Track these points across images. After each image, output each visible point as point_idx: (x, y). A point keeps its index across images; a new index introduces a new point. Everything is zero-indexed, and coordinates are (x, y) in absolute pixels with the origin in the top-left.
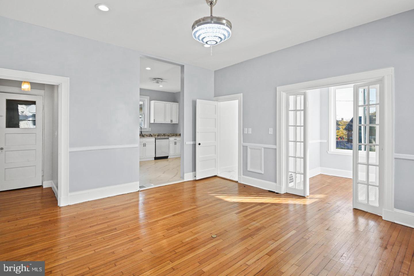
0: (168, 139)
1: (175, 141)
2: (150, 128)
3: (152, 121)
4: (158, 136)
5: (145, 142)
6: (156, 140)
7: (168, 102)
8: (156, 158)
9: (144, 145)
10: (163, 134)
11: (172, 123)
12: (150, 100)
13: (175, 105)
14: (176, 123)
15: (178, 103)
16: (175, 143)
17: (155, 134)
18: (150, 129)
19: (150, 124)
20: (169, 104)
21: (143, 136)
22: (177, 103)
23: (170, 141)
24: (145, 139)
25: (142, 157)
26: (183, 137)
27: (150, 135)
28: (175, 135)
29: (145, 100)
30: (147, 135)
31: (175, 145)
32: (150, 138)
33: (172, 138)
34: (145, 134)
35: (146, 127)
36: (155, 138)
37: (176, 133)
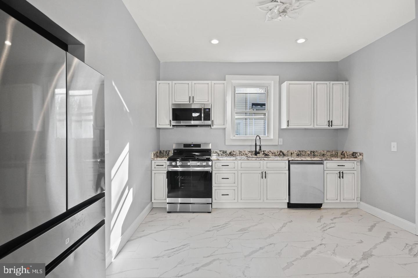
0: (322, 164)
1: (341, 169)
2: (281, 140)
3: (284, 126)
4: (298, 155)
5: (265, 169)
6: (291, 166)
7: (321, 81)
8: (291, 206)
9: (264, 175)
10: (311, 152)
11: (331, 127)
14: (343, 127)
15: (347, 83)
16: (341, 175)
17: (291, 151)
18: (280, 142)
19: (281, 130)
23: (327, 168)
24: (265, 162)
25: (258, 200)
26: (361, 161)
27: (282, 152)
28: (339, 154)
29: (270, 83)
30: (275, 153)
31: (341, 178)
32: (277, 160)
33: (332, 161)
34: (270, 151)
35: (272, 137)
36: (287, 162)
37: (343, 151)
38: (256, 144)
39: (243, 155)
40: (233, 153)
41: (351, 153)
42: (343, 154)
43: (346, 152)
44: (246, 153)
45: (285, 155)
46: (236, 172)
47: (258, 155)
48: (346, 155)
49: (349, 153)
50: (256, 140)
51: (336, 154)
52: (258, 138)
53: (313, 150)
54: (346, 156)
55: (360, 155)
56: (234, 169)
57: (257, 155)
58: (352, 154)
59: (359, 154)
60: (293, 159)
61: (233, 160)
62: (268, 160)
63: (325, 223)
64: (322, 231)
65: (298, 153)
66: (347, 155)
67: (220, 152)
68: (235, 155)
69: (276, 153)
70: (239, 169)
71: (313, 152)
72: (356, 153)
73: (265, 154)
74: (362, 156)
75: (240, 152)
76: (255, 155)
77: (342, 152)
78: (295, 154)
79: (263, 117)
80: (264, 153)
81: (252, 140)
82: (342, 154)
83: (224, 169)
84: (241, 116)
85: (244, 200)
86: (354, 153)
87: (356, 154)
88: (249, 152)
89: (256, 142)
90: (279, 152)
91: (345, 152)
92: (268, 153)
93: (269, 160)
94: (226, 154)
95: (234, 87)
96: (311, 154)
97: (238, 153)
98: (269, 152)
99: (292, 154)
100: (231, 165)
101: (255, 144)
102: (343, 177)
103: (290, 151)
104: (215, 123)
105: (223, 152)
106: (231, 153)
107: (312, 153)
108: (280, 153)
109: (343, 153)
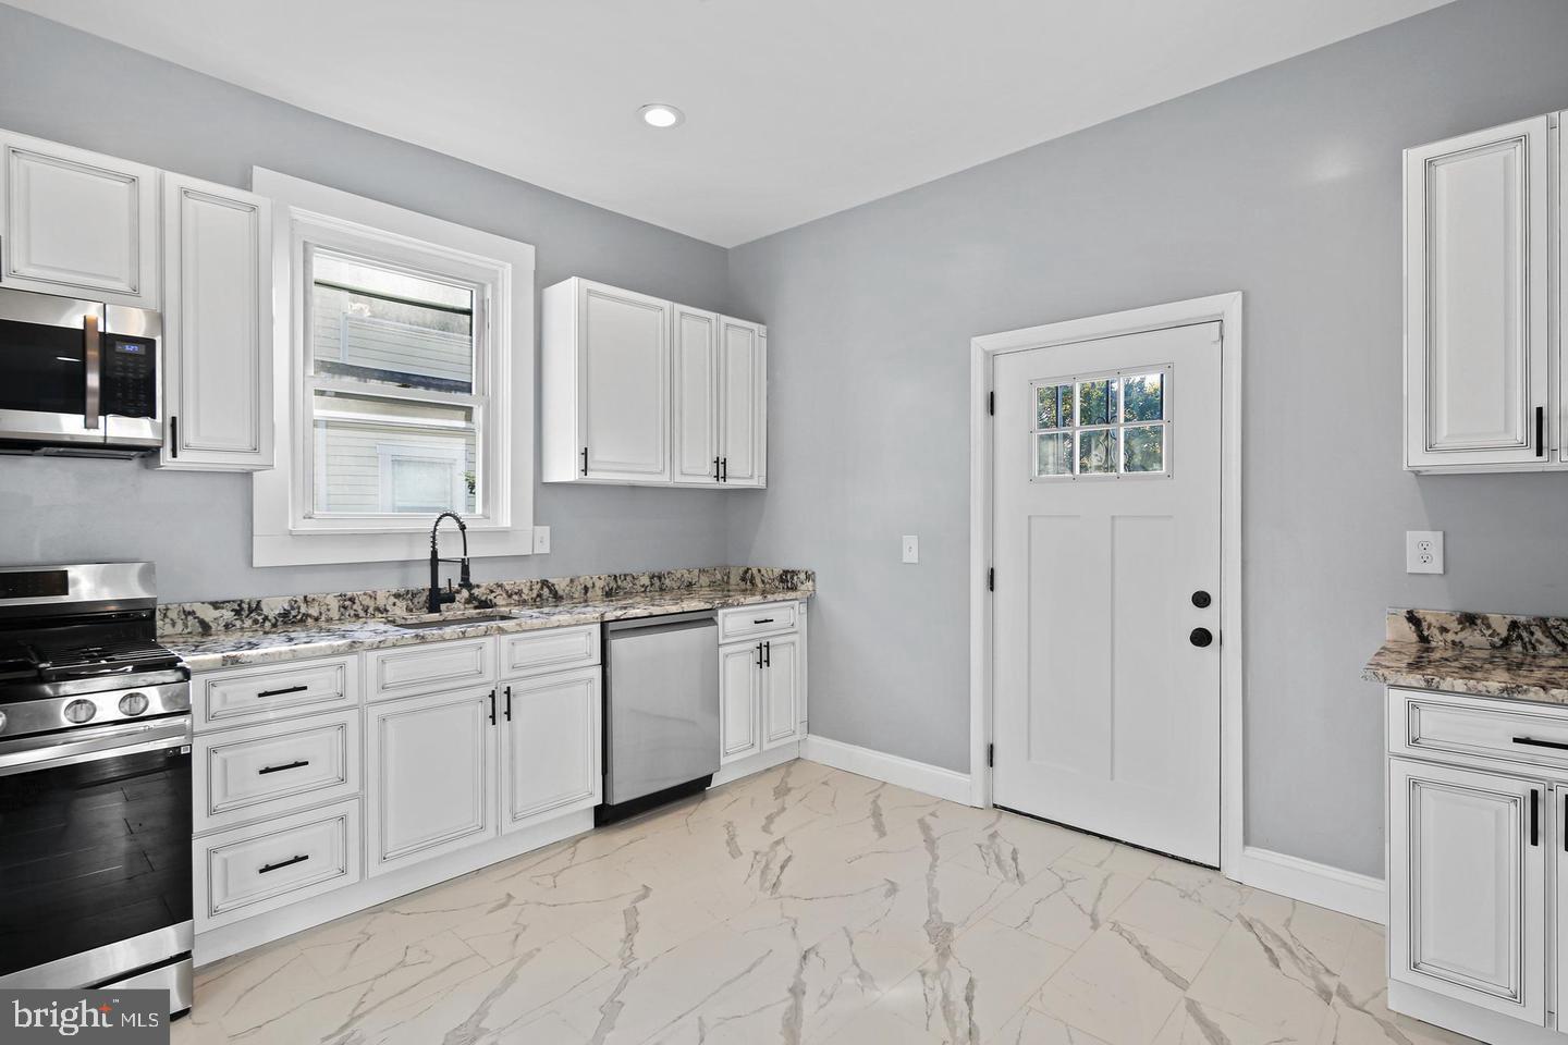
0: (711, 621)
1: (763, 633)
2: (544, 531)
3: (563, 468)
4: (609, 594)
5: (506, 674)
6: (618, 645)
7: (692, 306)
8: (607, 816)
9: (501, 705)
11: (721, 485)
12: (545, 279)
13: (741, 337)
14: (753, 483)
15: (762, 328)
16: (764, 656)
17: (585, 579)
18: (539, 541)
19: (544, 488)
20: (698, 326)
21: (484, 604)
22: (755, 326)
23: (725, 636)
24: (505, 639)
25: (474, 832)
26: (810, 601)
27: (548, 587)
28: (735, 579)
29: (496, 272)
30: (519, 593)
31: (764, 664)
32: (558, 627)
33: (740, 609)
34: (500, 586)
35: (505, 521)
36: (597, 628)
37: (748, 569)
38: (434, 553)
39: (362, 614)
40: (303, 610)
41: (778, 572)
42: (748, 578)
43: (759, 571)
44: (381, 602)
45: (561, 598)
46: (351, 718)
47: (443, 607)
48: (758, 581)
49: (770, 573)
50: (434, 537)
51: (726, 578)
52: (449, 524)
53: (656, 570)
54: (760, 585)
55: (809, 577)
56: (340, 703)
57: (438, 610)
58: (781, 576)
59: (802, 576)
60: (619, 613)
61: (336, 652)
62: (517, 632)
63: (756, 853)
64: (769, 892)
65: (608, 585)
66: (763, 582)
67: (217, 613)
68: (317, 619)
69: (526, 591)
70: (373, 695)
71: (660, 578)
72: (793, 571)
73: (475, 599)
74: (814, 581)
75: (347, 603)
76: (430, 612)
77: (746, 572)
78: (597, 588)
79: (462, 424)
80: (471, 595)
81: (411, 536)
82: (743, 579)
83: (272, 715)
84: (348, 409)
85: (400, 856)
86: (786, 572)
87: (792, 578)
88: (397, 596)
89: (433, 547)
90: (537, 587)
91: (755, 571)
92: (491, 597)
93: (524, 631)
94: (260, 618)
95: (305, 250)
96: (652, 585)
97: (334, 604)
98: (492, 592)
99: (586, 589)
100: (321, 681)
101: (430, 557)
102: (768, 661)
103: (582, 580)
104: (188, 434)
105: (238, 612)
106: (294, 613)
107: (656, 580)
108: (542, 588)
109: (749, 575)
